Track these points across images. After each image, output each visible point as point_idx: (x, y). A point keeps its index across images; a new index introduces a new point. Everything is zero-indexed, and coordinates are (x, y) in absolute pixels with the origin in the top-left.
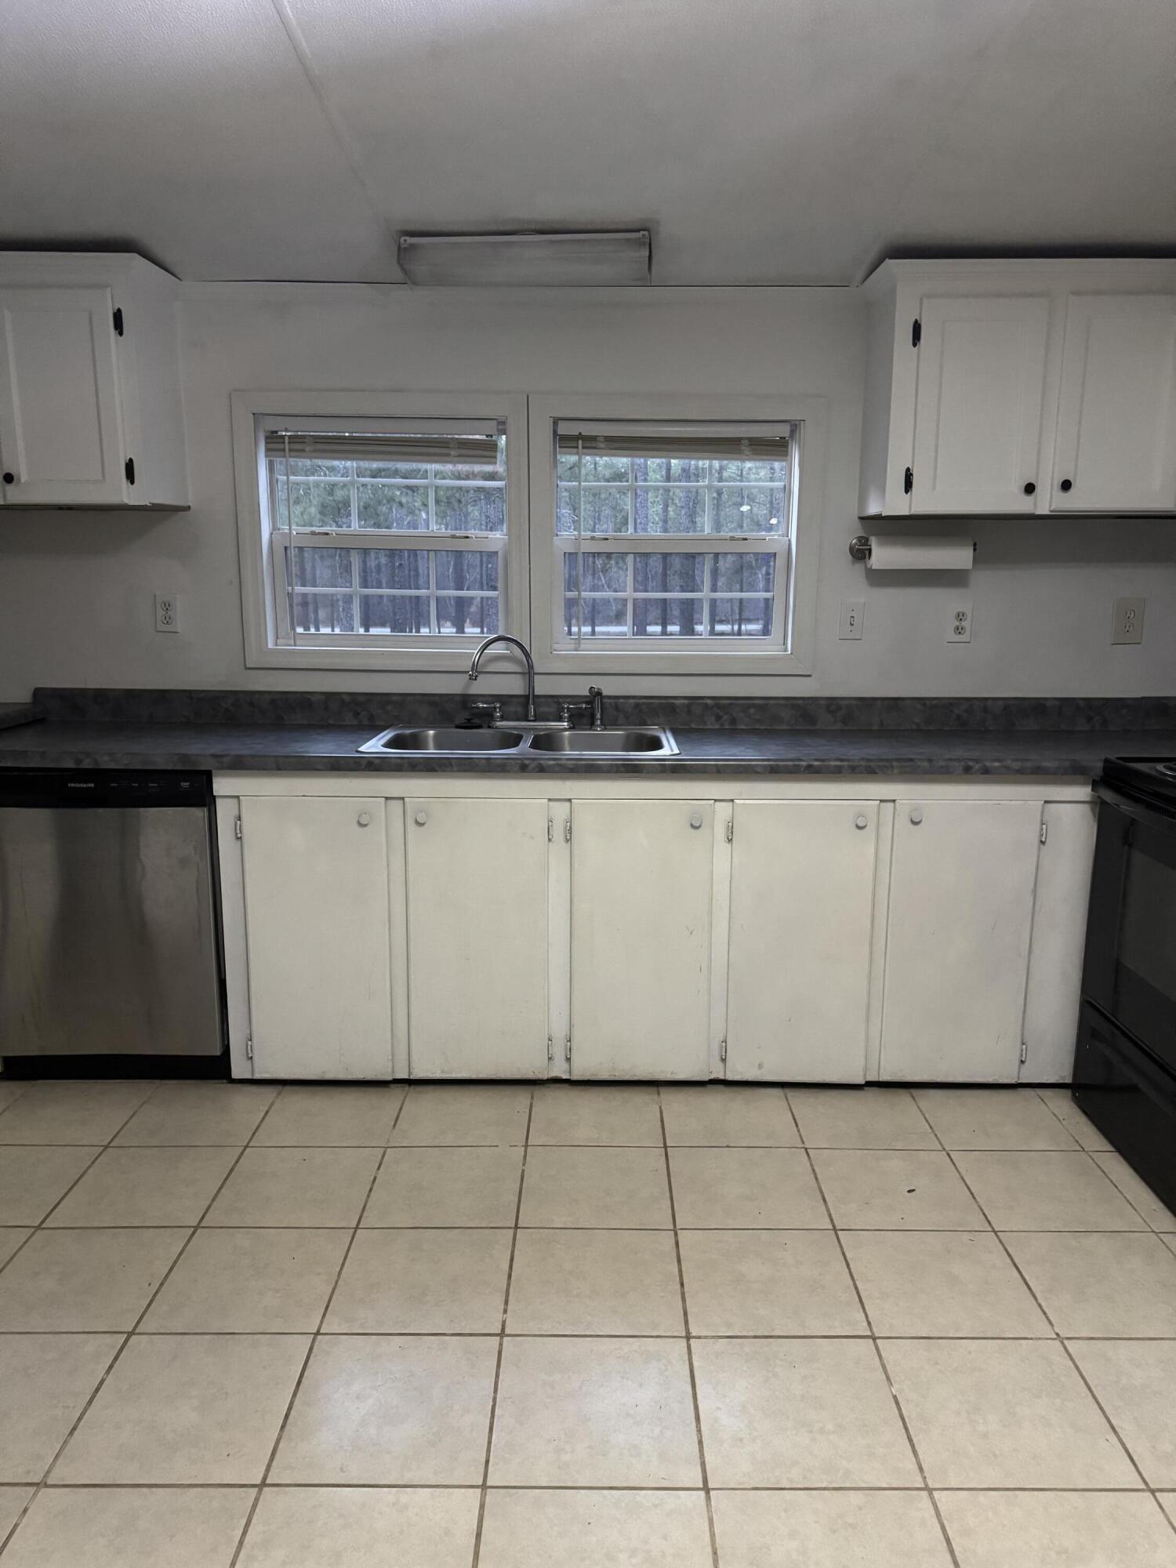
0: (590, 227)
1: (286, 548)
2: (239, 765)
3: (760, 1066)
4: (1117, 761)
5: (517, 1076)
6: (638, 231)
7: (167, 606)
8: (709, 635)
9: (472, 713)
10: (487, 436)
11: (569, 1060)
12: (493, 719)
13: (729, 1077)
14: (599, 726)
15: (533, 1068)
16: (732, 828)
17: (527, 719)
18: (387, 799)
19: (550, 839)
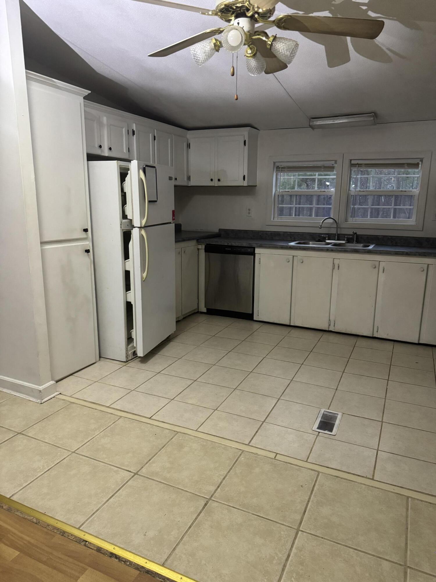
0: (358, 113)
1: (278, 195)
2: (261, 246)
3: (388, 335)
5: (320, 328)
6: (371, 113)
7: (249, 210)
8: (393, 218)
9: (320, 238)
10: (332, 165)
11: (334, 326)
12: (326, 239)
13: (379, 336)
14: (355, 242)
15: (325, 327)
16: (384, 269)
17: (335, 240)
18: (293, 256)
19: (333, 269)
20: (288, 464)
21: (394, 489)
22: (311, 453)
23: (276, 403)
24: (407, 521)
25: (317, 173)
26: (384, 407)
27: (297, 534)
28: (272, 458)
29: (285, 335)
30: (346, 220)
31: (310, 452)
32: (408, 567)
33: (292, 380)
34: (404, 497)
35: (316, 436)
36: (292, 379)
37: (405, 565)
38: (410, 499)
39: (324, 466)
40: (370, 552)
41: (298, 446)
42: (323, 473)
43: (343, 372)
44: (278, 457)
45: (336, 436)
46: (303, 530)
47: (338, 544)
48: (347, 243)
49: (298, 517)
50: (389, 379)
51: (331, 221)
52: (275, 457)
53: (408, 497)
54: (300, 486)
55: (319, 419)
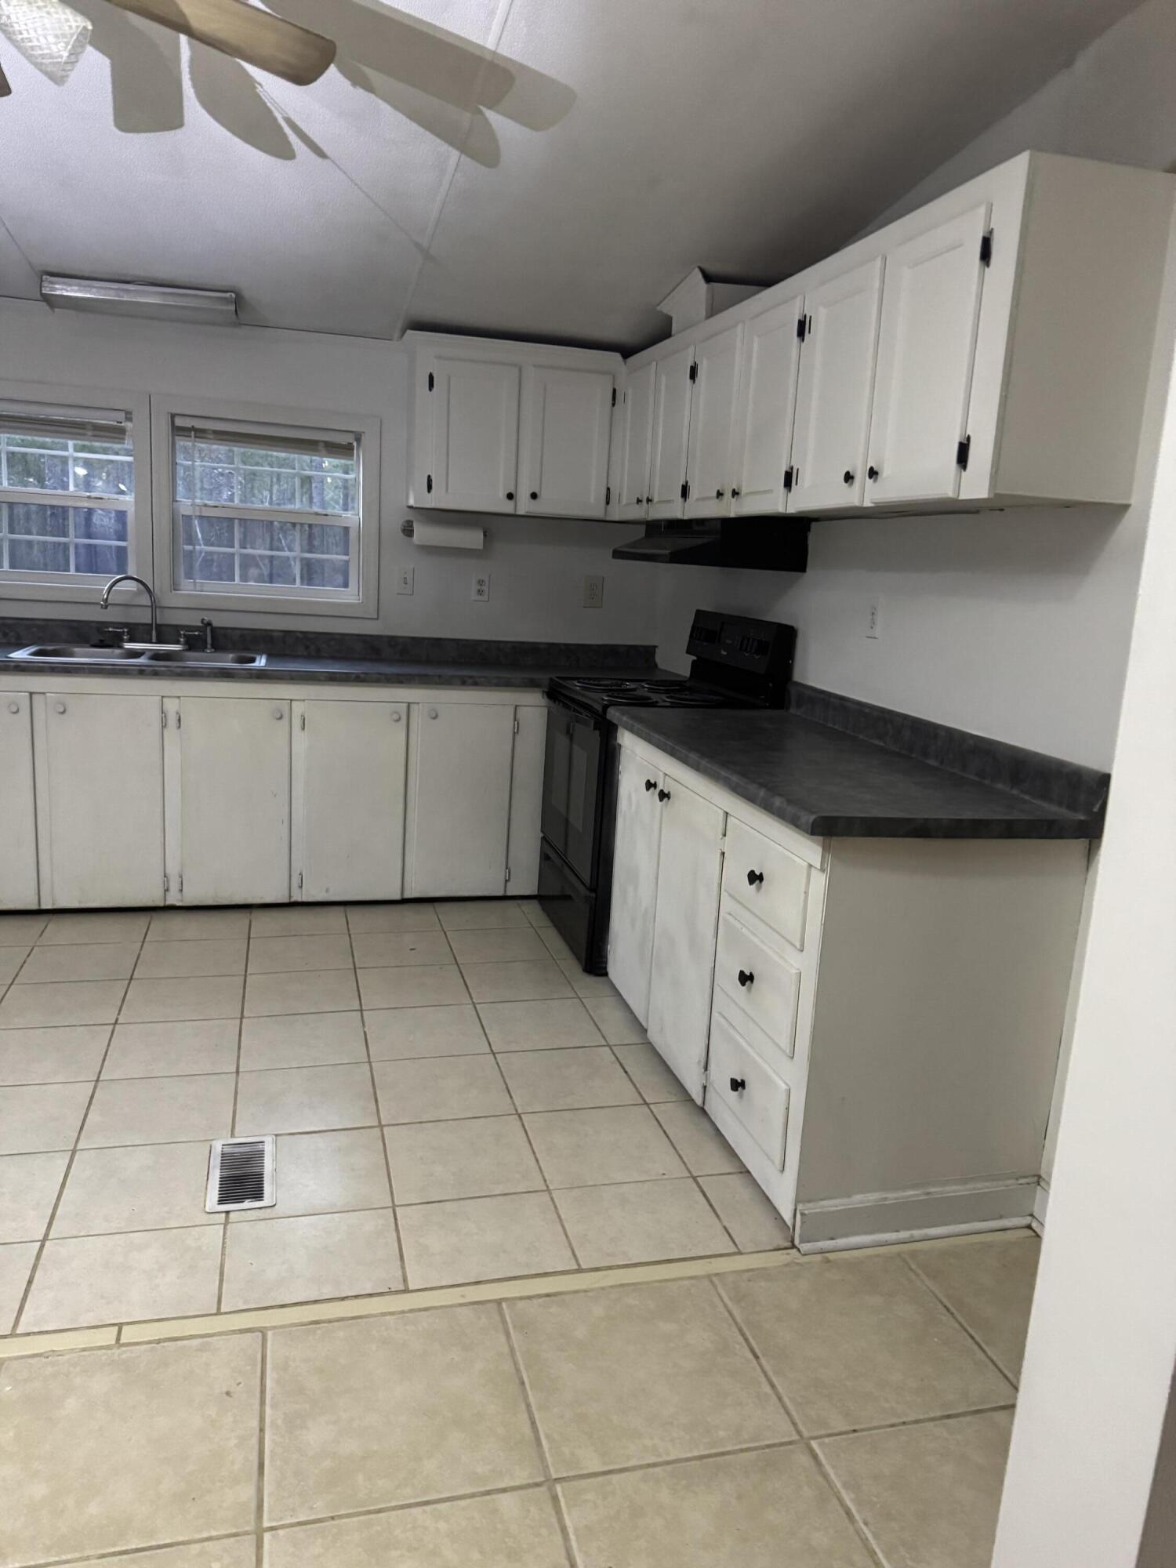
3: (327, 891)
4: (556, 679)
5: (140, 905)
6: (225, 292)
8: (302, 585)
9: (104, 636)
10: (118, 422)
11: (181, 890)
12: (123, 641)
13: (305, 899)
14: (209, 649)
15: (153, 897)
16: (304, 719)
17: (151, 642)
18: (31, 694)
19: (164, 726)
20: (165, 1344)
21: (463, 1296)
22: (224, 1283)
23: (69, 1167)
24: (515, 1363)
25: (71, 443)
26: (373, 1084)
27: (259, 1546)
28: (108, 1347)
29: (31, 944)
30: (175, 586)
31: (221, 1281)
32: (556, 1479)
33: (97, 1081)
34: (489, 1305)
35: (222, 1226)
36: (99, 1077)
37: (548, 1480)
38: (504, 1305)
39: (272, 1307)
40: (461, 1492)
41: (178, 1278)
42: (274, 1328)
43: (241, 1018)
44: (128, 1335)
45: (276, 1207)
46: (274, 1524)
47: (379, 1511)
48: (189, 649)
49: (248, 1492)
50: (364, 1008)
51: (131, 586)
52: (118, 1339)
53: (499, 1302)
54: (224, 1395)
55: (216, 1175)
